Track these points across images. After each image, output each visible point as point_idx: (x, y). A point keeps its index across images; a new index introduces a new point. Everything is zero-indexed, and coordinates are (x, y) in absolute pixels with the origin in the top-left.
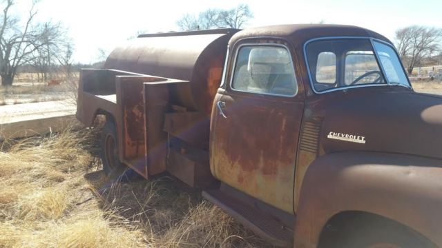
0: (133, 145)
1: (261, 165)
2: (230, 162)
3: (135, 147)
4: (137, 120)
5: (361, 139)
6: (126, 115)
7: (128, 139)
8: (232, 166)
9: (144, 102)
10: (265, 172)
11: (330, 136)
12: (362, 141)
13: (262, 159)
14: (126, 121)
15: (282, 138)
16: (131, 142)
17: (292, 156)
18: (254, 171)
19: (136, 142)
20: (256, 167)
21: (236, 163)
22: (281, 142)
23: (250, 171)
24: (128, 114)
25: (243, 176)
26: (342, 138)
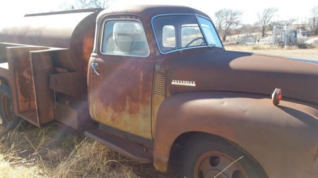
0: (26, 101)
1: (128, 107)
2: (104, 108)
3: (27, 103)
4: (27, 82)
5: (192, 83)
6: (17, 78)
7: (20, 97)
8: (106, 110)
9: (32, 66)
10: (131, 112)
11: (173, 83)
12: (194, 85)
13: (127, 103)
14: (18, 83)
15: (141, 86)
16: (24, 100)
17: (149, 99)
18: (122, 112)
19: (28, 99)
20: (123, 109)
21: (110, 109)
22: (141, 89)
23: (120, 112)
24: (19, 78)
25: (115, 117)
26: (181, 84)
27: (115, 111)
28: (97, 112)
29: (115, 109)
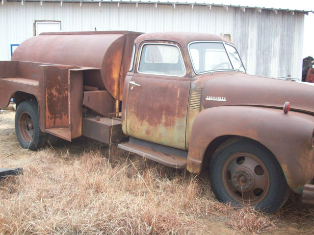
0: (51, 118)
1: (163, 121)
2: (139, 122)
3: (53, 120)
4: (54, 99)
5: (224, 99)
6: (47, 95)
7: (48, 113)
8: (141, 124)
9: (69, 83)
10: (166, 125)
11: (207, 99)
12: (225, 100)
13: (164, 117)
14: (47, 100)
15: (177, 102)
16: (50, 116)
17: (185, 113)
18: (158, 125)
19: (54, 116)
20: (159, 122)
21: (145, 122)
22: (177, 104)
23: (156, 126)
24: (49, 94)
25: (150, 129)
26: (214, 99)
27: (151, 124)
28: (132, 126)
29: (151, 122)
